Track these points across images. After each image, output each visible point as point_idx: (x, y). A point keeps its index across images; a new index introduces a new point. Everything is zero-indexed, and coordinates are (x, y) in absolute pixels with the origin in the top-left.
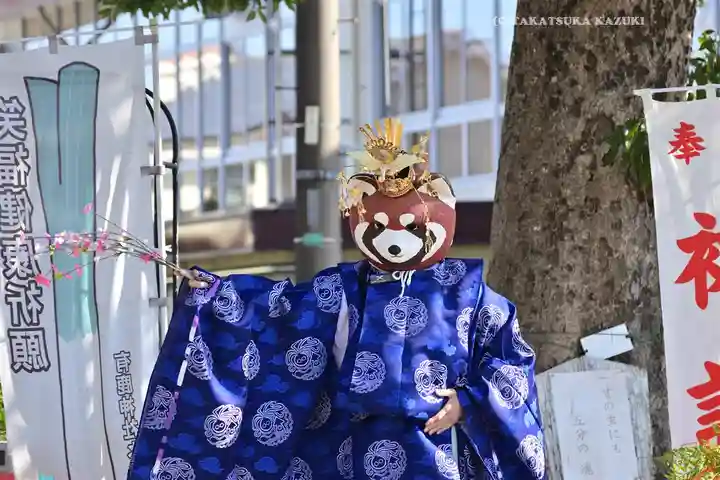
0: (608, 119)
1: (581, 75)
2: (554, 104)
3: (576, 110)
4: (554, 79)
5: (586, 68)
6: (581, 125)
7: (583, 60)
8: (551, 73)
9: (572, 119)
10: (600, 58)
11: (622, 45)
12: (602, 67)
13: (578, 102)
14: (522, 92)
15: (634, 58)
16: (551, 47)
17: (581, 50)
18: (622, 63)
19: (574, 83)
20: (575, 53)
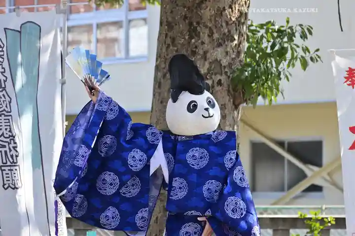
0: (217, 62)
1: (206, 39)
2: (194, 53)
3: (205, 57)
4: (193, 41)
5: (209, 35)
6: (207, 65)
7: (207, 31)
8: (191, 38)
9: (203, 62)
10: (215, 31)
11: (224, 24)
12: (216, 36)
13: (205, 53)
14: (175, 47)
15: (229, 31)
16: (191, 24)
17: (206, 27)
18: (224, 34)
19: (203, 43)
20: (203, 28)
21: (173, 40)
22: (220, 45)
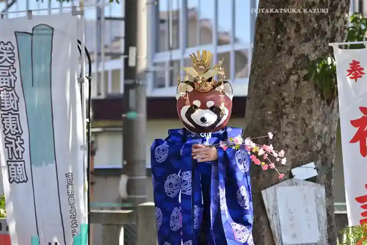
0: (306, 57)
1: (293, 35)
2: (279, 49)
3: (290, 52)
4: (279, 36)
5: (296, 31)
6: (292, 60)
7: (293, 28)
8: (277, 33)
9: (288, 57)
10: (302, 26)
11: (313, 19)
12: (303, 31)
13: (291, 48)
14: (262, 43)
15: (320, 26)
16: (277, 20)
17: (293, 22)
18: (314, 28)
19: (289, 39)
20: (290, 24)
21: (261, 35)
22: (307, 40)
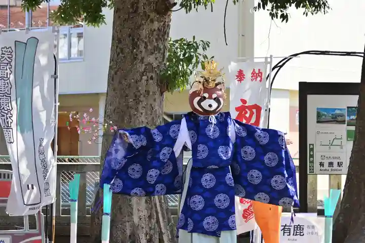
0: (150, 64)
1: (144, 50)
2: (135, 59)
3: (142, 61)
4: (135, 50)
6: (144, 67)
7: (144, 45)
8: (133, 48)
9: (141, 64)
10: (148, 44)
11: (154, 40)
12: (149, 47)
13: (143, 59)
15: (158, 45)
16: (133, 40)
17: (143, 41)
18: (155, 46)
19: (141, 52)
20: (141, 42)
21: (122, 50)
22: (152, 53)
